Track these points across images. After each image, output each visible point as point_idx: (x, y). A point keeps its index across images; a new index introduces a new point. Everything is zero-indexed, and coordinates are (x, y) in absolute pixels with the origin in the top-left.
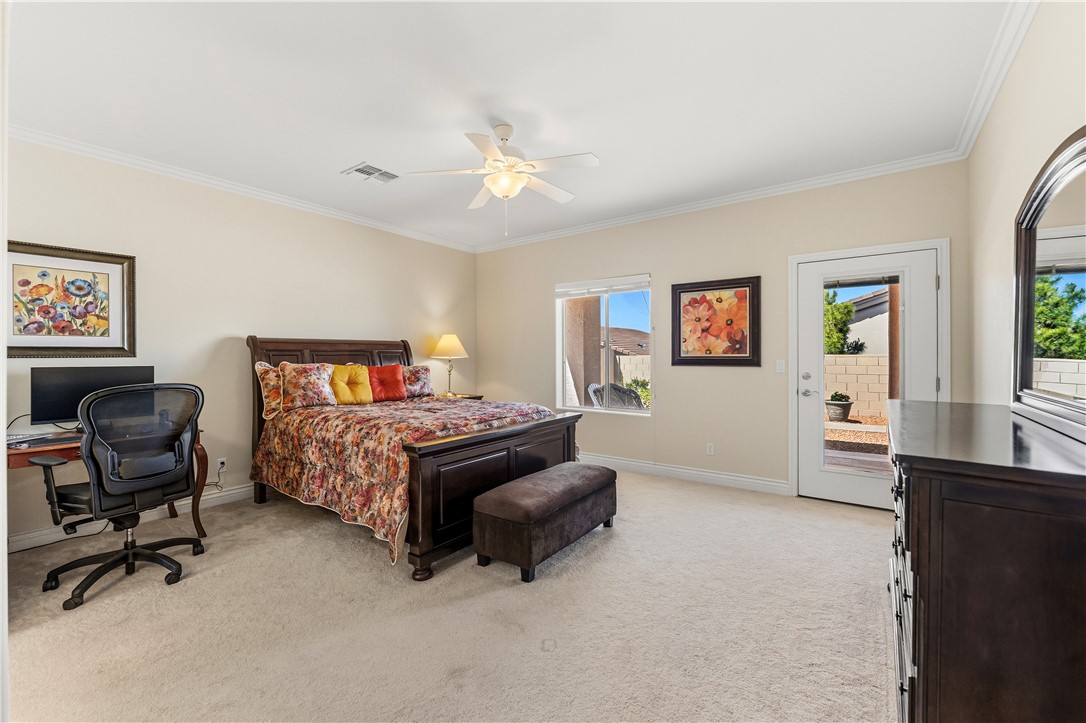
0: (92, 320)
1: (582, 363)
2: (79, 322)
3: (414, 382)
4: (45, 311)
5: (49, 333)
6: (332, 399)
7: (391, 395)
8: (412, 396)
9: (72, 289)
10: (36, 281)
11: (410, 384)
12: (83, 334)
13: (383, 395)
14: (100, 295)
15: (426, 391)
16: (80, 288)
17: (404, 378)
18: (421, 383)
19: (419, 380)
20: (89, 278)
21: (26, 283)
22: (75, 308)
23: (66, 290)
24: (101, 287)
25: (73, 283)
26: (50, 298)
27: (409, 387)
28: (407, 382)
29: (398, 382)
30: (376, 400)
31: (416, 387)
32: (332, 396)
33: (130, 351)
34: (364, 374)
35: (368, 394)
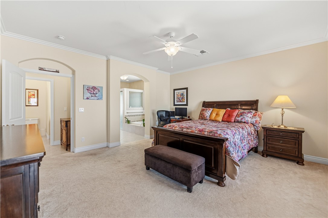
0: (183, 100)
3: (240, 116)
4: (179, 99)
5: (179, 102)
7: (228, 120)
8: (238, 122)
11: (238, 117)
12: (182, 102)
13: (225, 120)
15: (243, 121)
18: (242, 117)
19: (242, 116)
21: (177, 95)
22: (181, 98)
24: (184, 94)
25: (181, 94)
26: (179, 97)
27: (237, 118)
28: (237, 116)
29: (232, 116)
30: (222, 121)
31: (239, 119)
32: (208, 117)
33: (187, 105)
34: (222, 112)
35: (220, 119)
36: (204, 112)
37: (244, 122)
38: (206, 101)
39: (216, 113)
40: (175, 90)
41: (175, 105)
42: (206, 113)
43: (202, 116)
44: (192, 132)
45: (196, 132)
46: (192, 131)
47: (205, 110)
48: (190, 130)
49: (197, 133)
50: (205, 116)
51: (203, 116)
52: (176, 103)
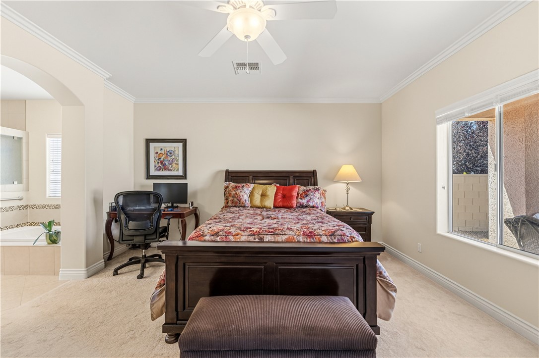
0: (174, 165)
1: (523, 189)
2: (171, 166)
3: (303, 197)
4: (162, 162)
5: (163, 171)
6: (248, 203)
7: (285, 204)
8: (302, 206)
9: (169, 154)
10: (159, 152)
11: (301, 198)
12: (171, 171)
13: (281, 204)
14: (176, 155)
15: (311, 204)
16: (170, 153)
17: (298, 194)
18: (308, 198)
19: (307, 196)
20: (173, 149)
21: (157, 153)
22: (169, 161)
23: (167, 154)
24: (176, 152)
25: (169, 152)
26: (163, 157)
27: (300, 200)
28: (299, 197)
29: (292, 196)
30: (275, 207)
31: (304, 201)
32: (248, 202)
33: (185, 177)
34: (272, 190)
35: (270, 203)
36: (239, 191)
37: (313, 207)
38: (230, 169)
39: (260, 193)
40: (148, 141)
41: (149, 177)
42: (242, 194)
43: (235, 200)
44: (288, 241)
45: (301, 240)
46: (289, 238)
47: (241, 188)
48: (284, 238)
49: (304, 242)
50: (243, 200)
51: (238, 200)
52: (153, 172)
